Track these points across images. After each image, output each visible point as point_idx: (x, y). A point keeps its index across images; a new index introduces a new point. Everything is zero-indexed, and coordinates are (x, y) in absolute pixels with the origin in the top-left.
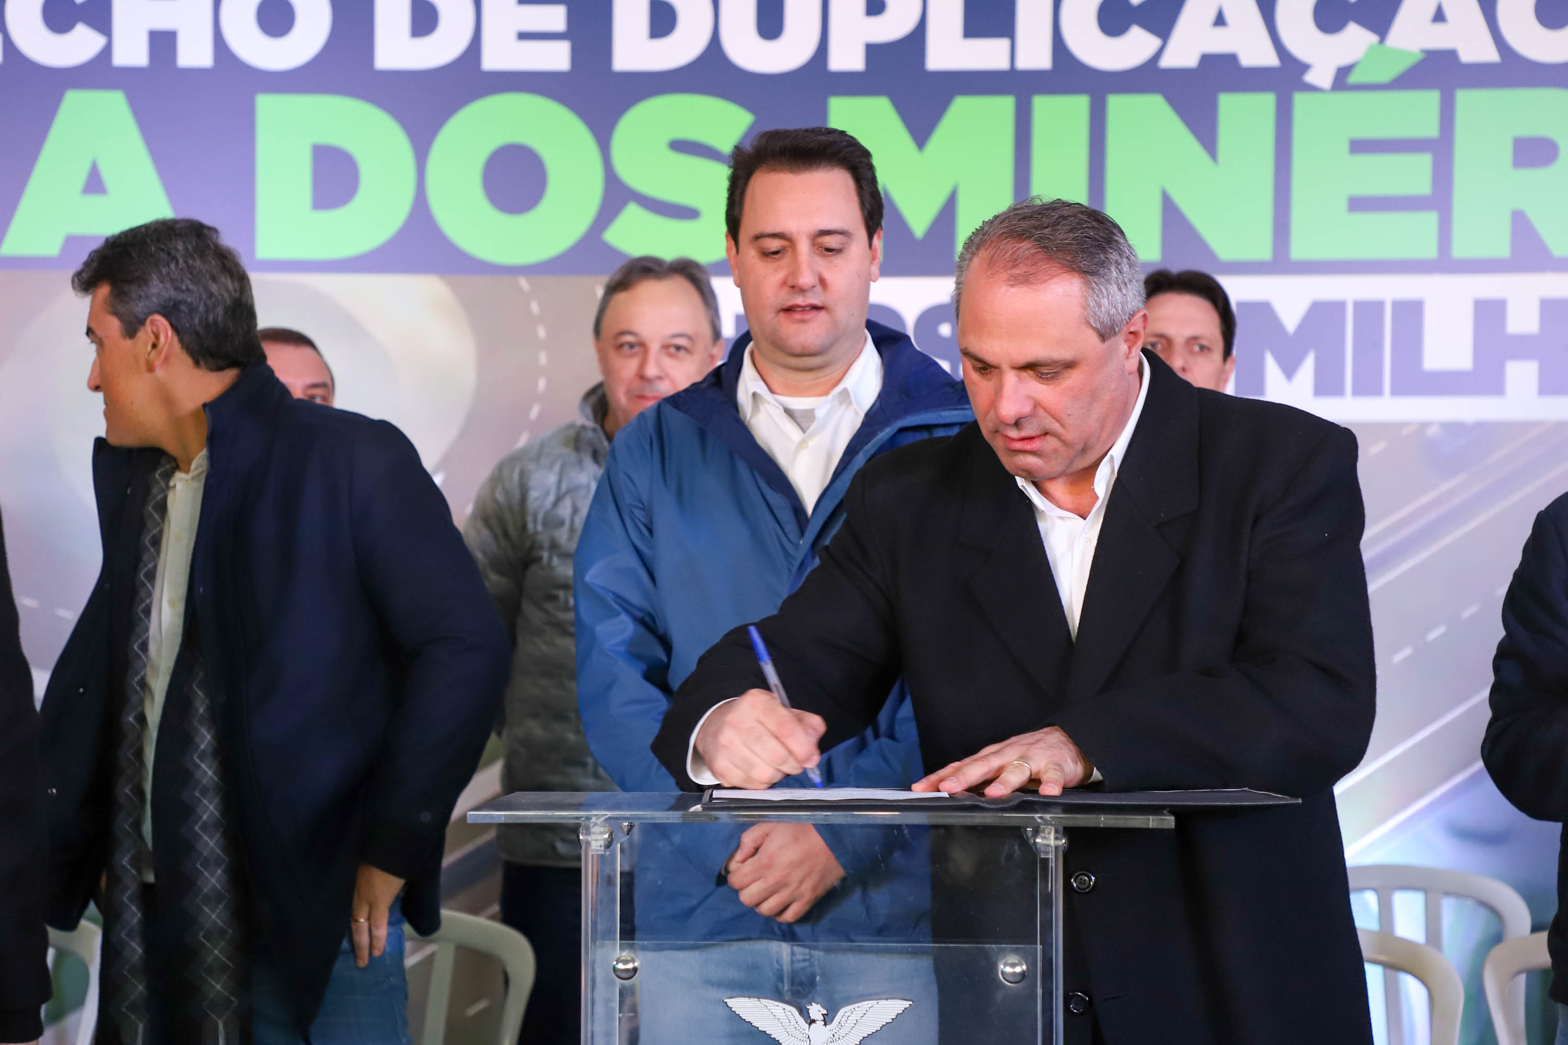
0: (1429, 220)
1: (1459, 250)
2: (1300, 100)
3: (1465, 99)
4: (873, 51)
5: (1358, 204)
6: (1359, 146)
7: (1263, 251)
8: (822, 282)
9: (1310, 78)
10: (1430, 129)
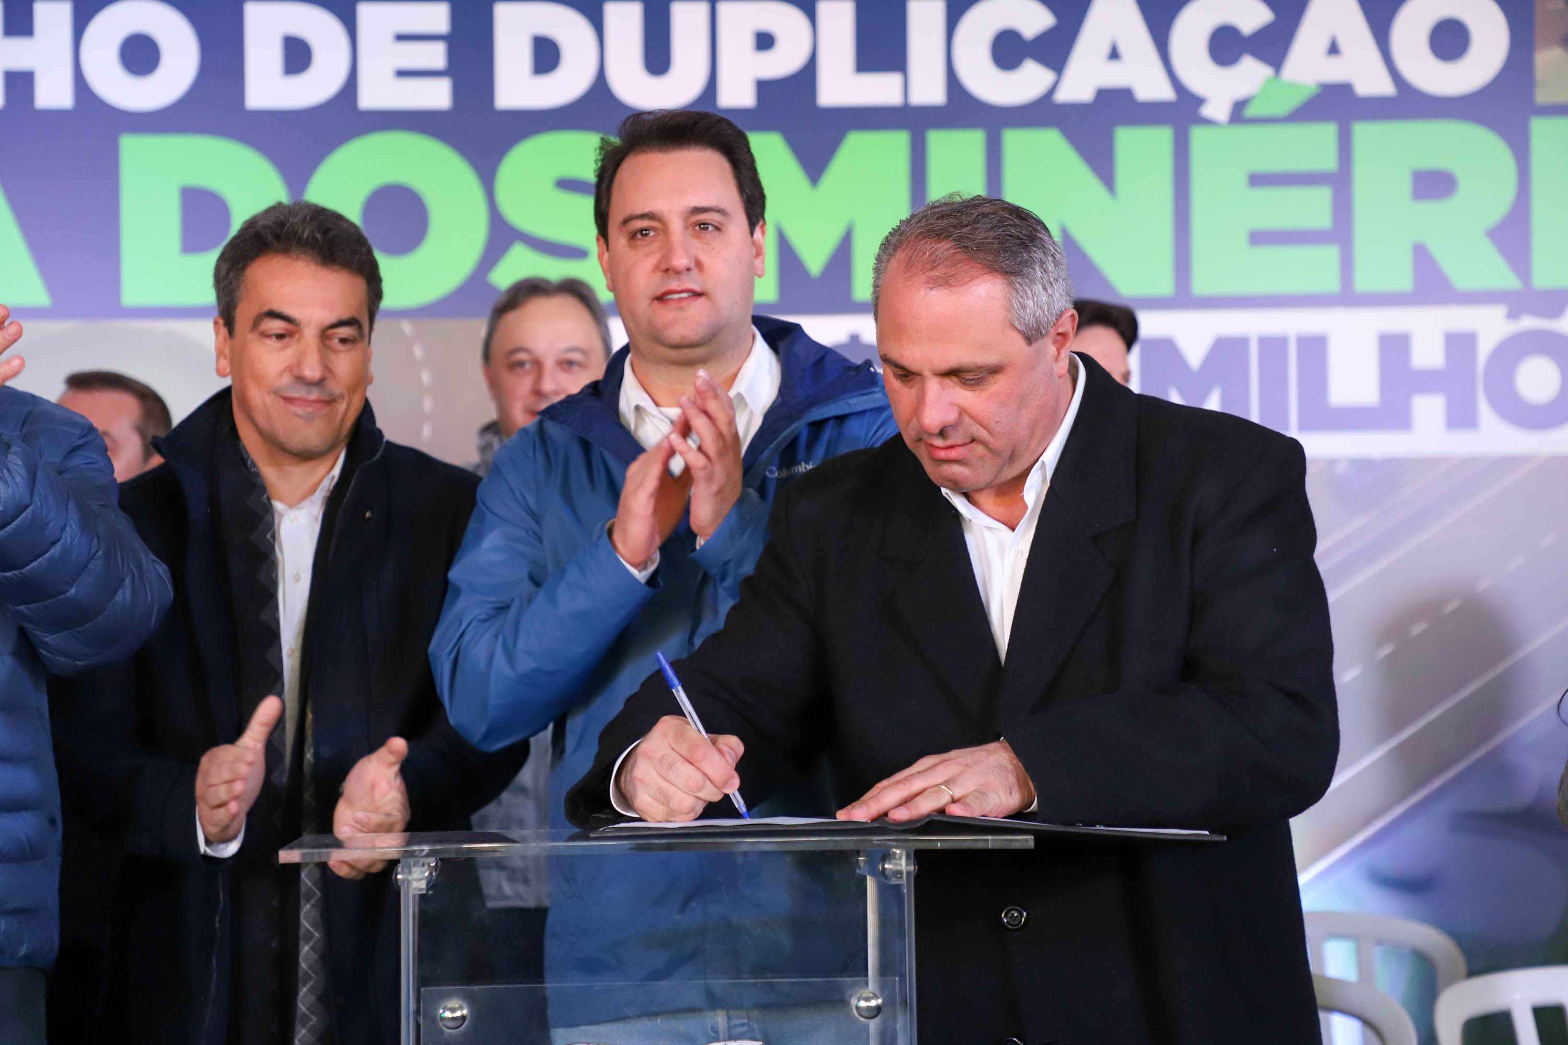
0: (1330, 254)
1: (1363, 282)
2: (1197, 134)
3: (1363, 132)
4: (764, 87)
5: (1259, 238)
6: (1258, 180)
7: (1165, 286)
8: (699, 264)
9: (1207, 111)
10: (1328, 161)
